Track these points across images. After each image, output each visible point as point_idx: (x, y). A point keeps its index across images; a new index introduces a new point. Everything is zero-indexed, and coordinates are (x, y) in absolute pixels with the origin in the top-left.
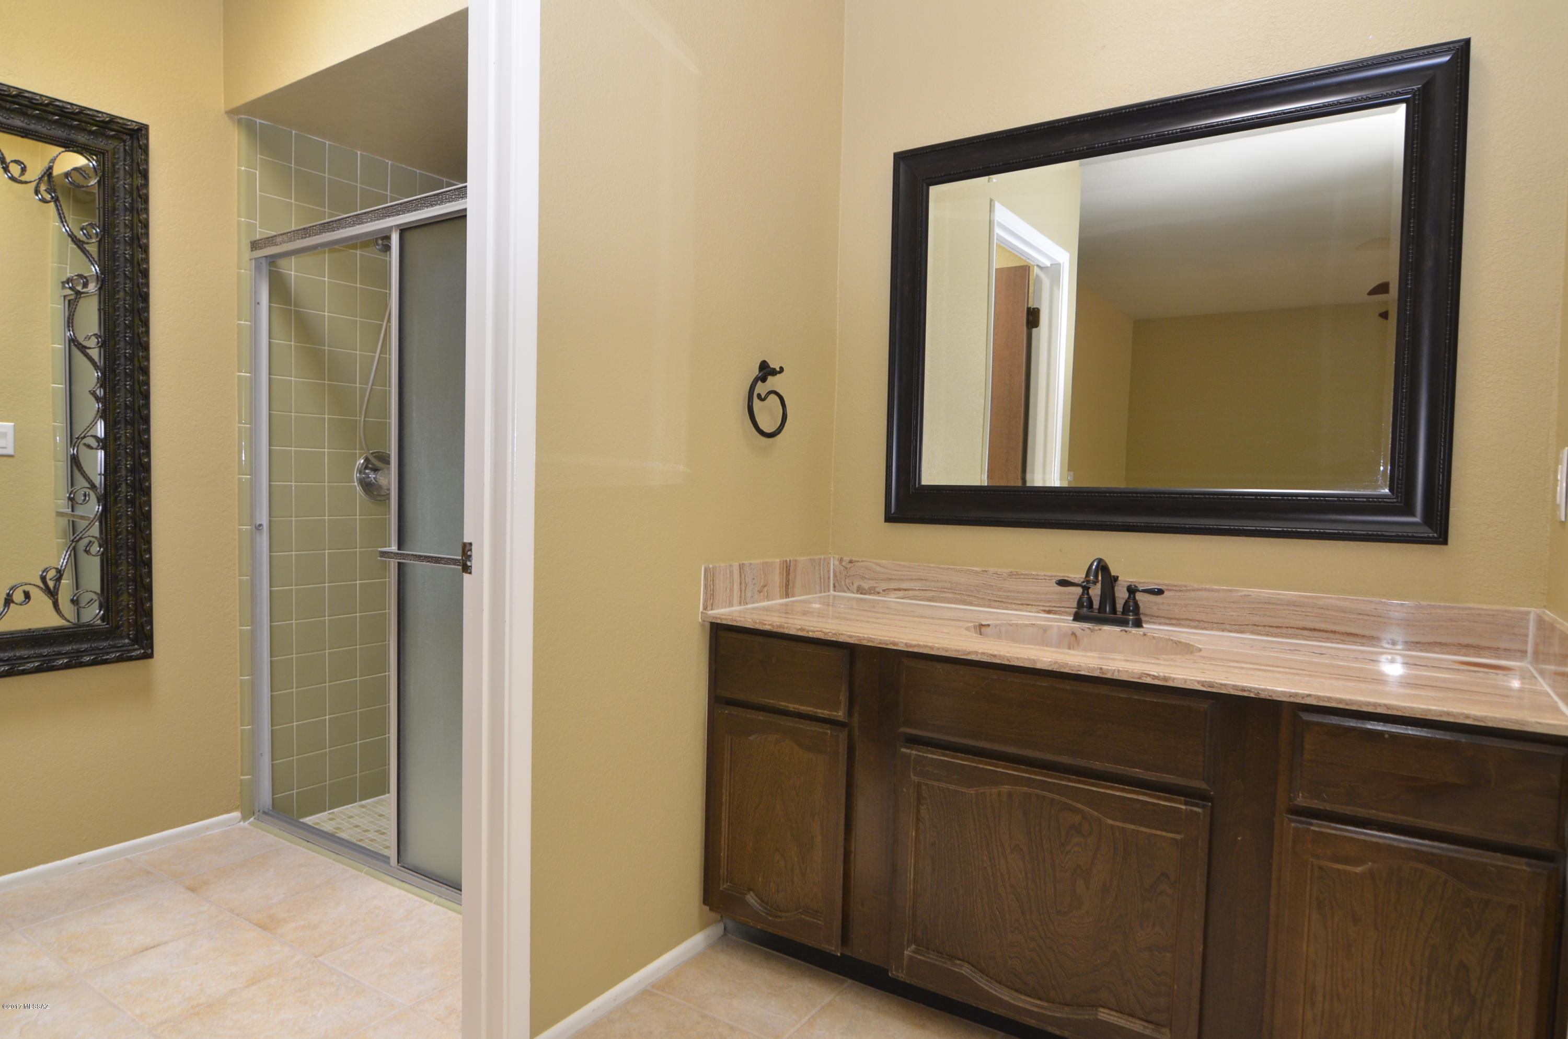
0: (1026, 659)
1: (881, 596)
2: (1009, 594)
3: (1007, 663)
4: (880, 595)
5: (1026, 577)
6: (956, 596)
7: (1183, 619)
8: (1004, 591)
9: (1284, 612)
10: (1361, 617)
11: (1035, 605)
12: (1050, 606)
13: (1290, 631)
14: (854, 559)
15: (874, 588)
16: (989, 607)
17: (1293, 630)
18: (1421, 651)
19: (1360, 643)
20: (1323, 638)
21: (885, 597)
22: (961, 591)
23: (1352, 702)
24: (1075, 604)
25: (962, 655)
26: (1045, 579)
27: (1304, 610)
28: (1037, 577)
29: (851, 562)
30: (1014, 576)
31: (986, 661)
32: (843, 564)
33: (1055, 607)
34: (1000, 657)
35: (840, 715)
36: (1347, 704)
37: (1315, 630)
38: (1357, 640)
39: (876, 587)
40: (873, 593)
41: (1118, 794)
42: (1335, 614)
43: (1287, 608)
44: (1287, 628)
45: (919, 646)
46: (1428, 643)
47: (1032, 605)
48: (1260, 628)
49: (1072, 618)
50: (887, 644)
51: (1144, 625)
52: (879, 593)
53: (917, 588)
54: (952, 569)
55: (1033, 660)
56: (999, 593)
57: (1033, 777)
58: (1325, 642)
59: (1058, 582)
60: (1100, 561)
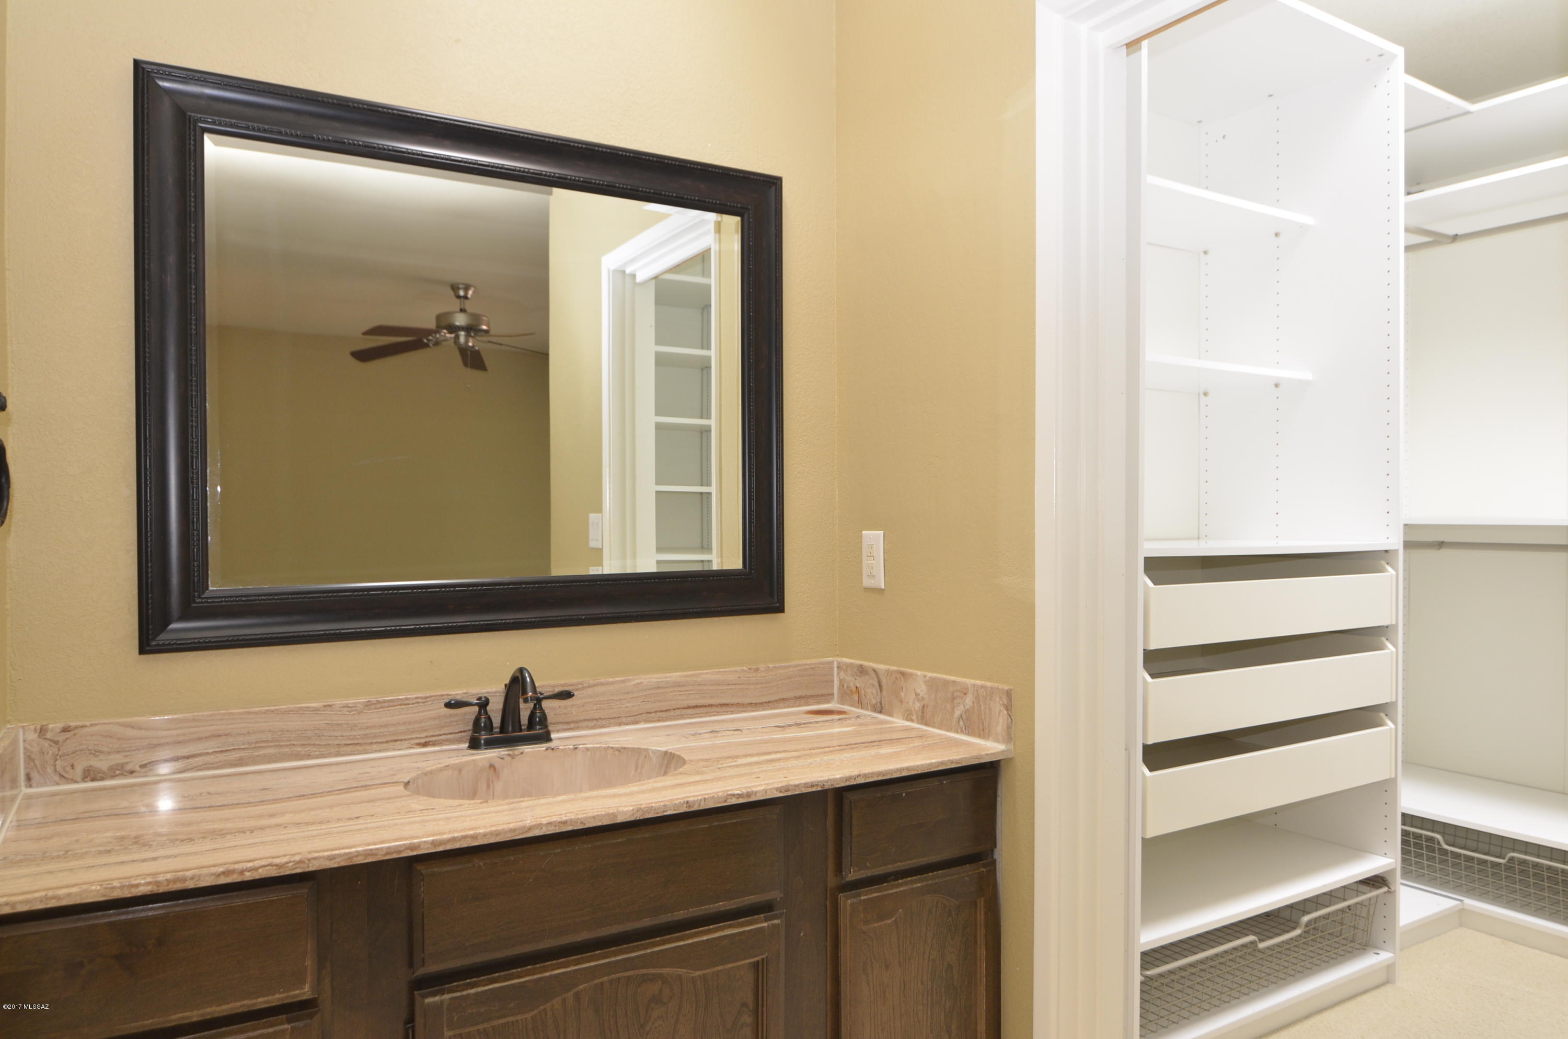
0: (604, 816)
1: (136, 777)
2: (368, 732)
3: (581, 827)
4: (135, 774)
5: (391, 704)
6: (281, 750)
7: (581, 721)
8: (360, 729)
9: (672, 694)
10: (730, 687)
11: (405, 740)
12: (426, 737)
13: (678, 712)
14: (73, 724)
15: (122, 766)
16: (338, 754)
17: (679, 710)
18: (772, 709)
19: (730, 711)
20: (703, 713)
21: (146, 776)
22: (290, 741)
23: (887, 772)
24: (470, 727)
25: (519, 834)
26: (418, 703)
27: (687, 689)
28: (406, 702)
29: (65, 730)
30: (373, 706)
31: (553, 832)
32: (49, 735)
33: (432, 736)
34: (572, 821)
35: (301, 991)
36: (884, 775)
37: (697, 707)
38: (728, 709)
39: (127, 763)
40: (122, 774)
41: (705, 938)
42: (711, 688)
43: (673, 689)
44: (675, 709)
45: (454, 839)
46: (776, 701)
47: (401, 740)
48: (652, 715)
49: (467, 745)
50: (400, 852)
51: (553, 736)
52: (132, 772)
53: (210, 751)
54: (272, 711)
55: (613, 814)
56: (354, 733)
57: (613, 959)
58: (705, 717)
59: (449, 705)
60: (521, 670)
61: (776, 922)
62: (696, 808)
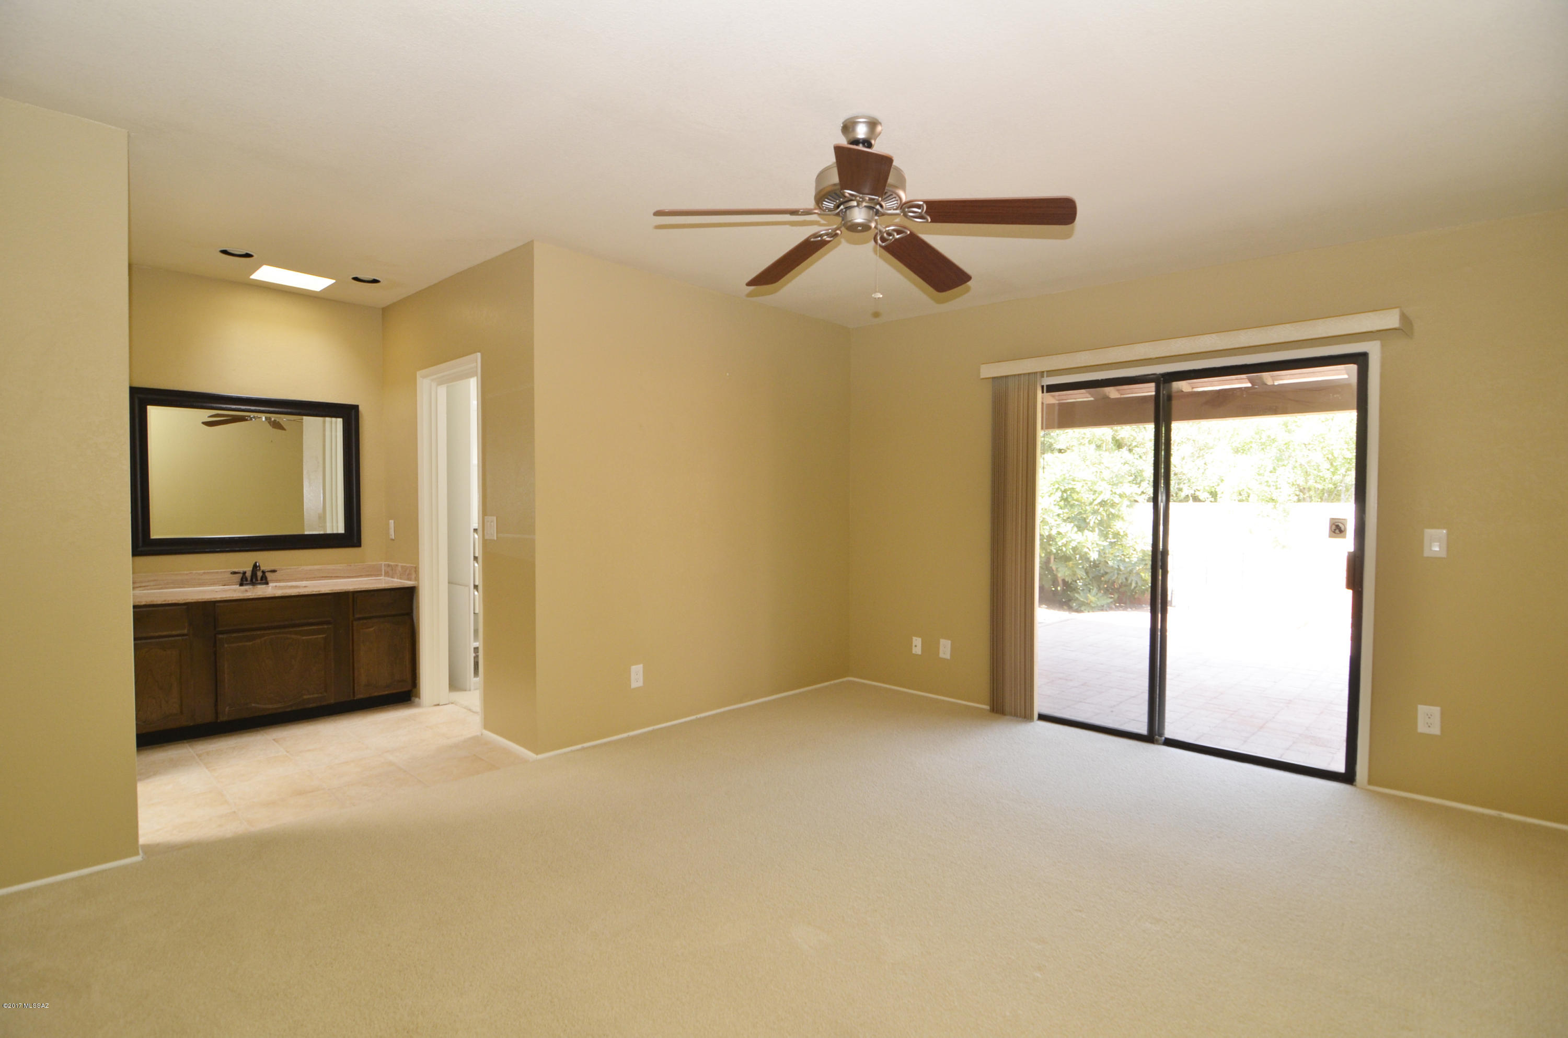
5: (212, 573)
6: (175, 585)
8: (202, 580)
13: (318, 578)
19: (339, 579)
20: (328, 579)
24: (240, 580)
26: (222, 572)
27: (322, 571)
28: (218, 572)
30: (206, 573)
33: (227, 583)
35: (185, 631)
37: (326, 577)
43: (316, 571)
48: (308, 579)
51: (270, 583)
53: (152, 585)
54: (172, 574)
59: (231, 573)
60: (256, 563)
61: (330, 626)
62: (301, 594)
